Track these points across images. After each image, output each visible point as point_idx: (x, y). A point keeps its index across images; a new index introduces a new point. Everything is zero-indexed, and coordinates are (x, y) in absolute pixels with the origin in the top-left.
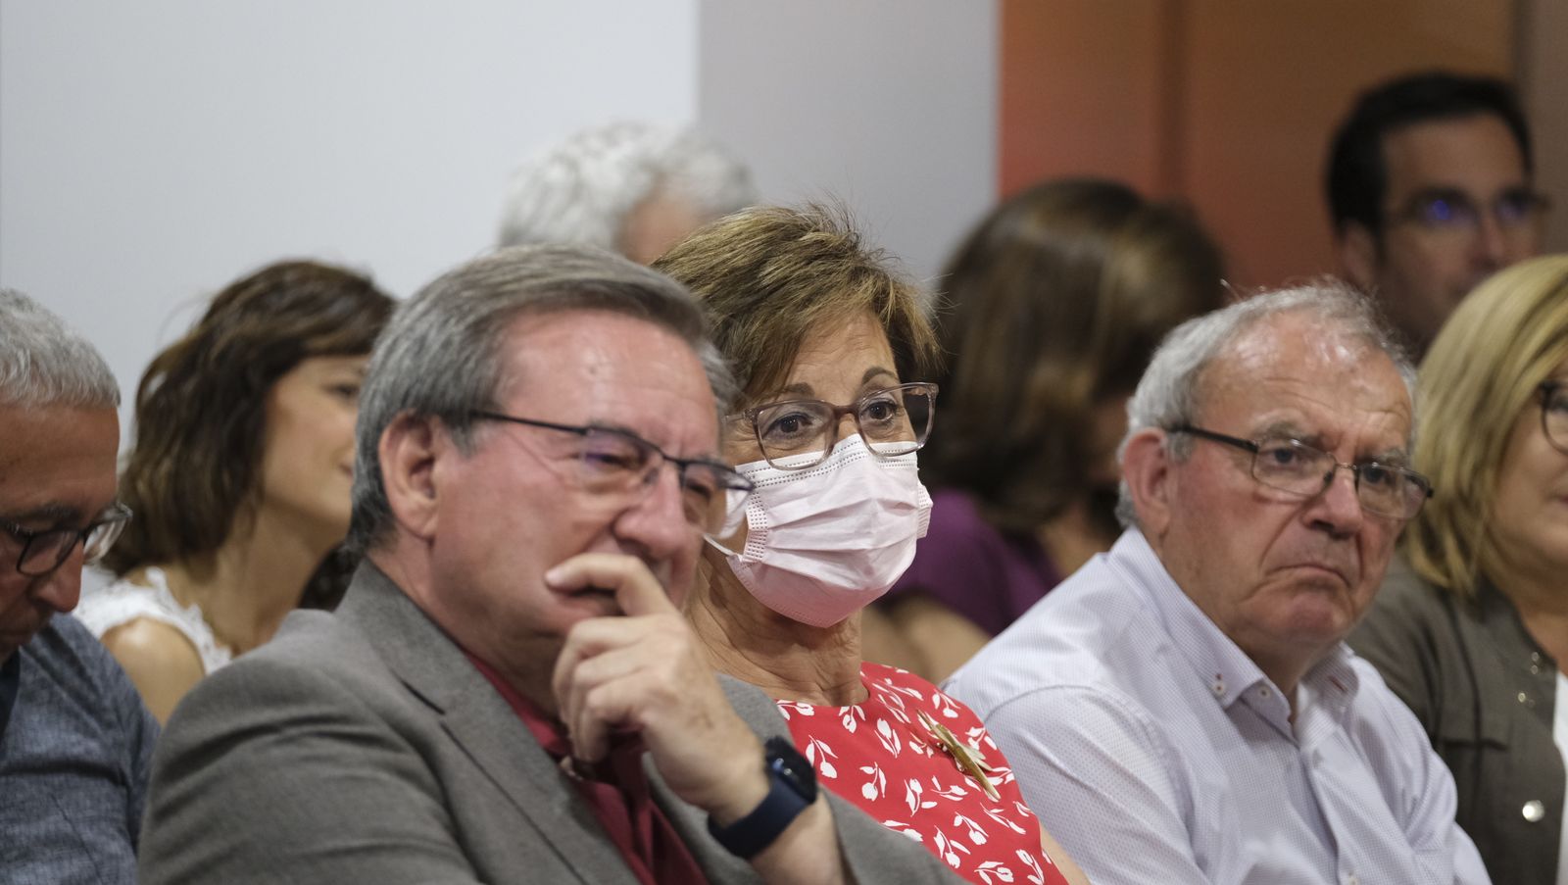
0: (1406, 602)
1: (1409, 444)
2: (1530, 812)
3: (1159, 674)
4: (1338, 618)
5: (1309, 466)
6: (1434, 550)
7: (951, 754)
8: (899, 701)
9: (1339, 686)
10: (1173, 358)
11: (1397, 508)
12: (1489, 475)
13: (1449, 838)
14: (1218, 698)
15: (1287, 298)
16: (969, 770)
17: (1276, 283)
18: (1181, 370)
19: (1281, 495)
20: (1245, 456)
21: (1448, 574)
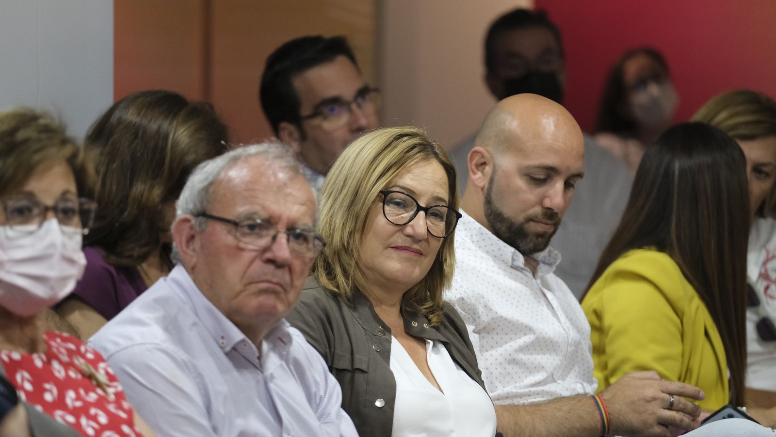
0: (316, 300)
1: (315, 221)
2: (379, 403)
3: (193, 337)
4: (281, 307)
5: (264, 232)
6: (330, 274)
7: (90, 377)
8: (63, 350)
9: (283, 342)
10: (197, 180)
11: (310, 253)
12: (357, 236)
13: (338, 415)
14: (222, 348)
15: (253, 149)
16: (99, 385)
17: (247, 142)
18: (200, 186)
19: (251, 247)
20: (230, 227)
21: (338, 287)
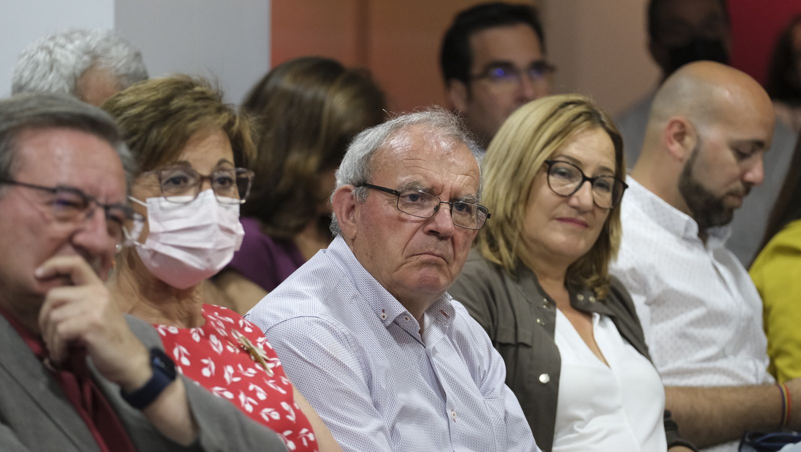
0: (479, 272)
1: (478, 192)
2: (544, 378)
3: (353, 309)
4: (443, 280)
5: (427, 203)
6: (493, 246)
7: (249, 352)
8: (221, 324)
9: (445, 315)
10: (358, 149)
11: (473, 224)
12: (521, 207)
13: (502, 389)
14: (383, 322)
15: (415, 117)
16: (258, 360)
17: (410, 110)
18: (362, 154)
19: (413, 218)
20: (392, 197)
21: (501, 259)
